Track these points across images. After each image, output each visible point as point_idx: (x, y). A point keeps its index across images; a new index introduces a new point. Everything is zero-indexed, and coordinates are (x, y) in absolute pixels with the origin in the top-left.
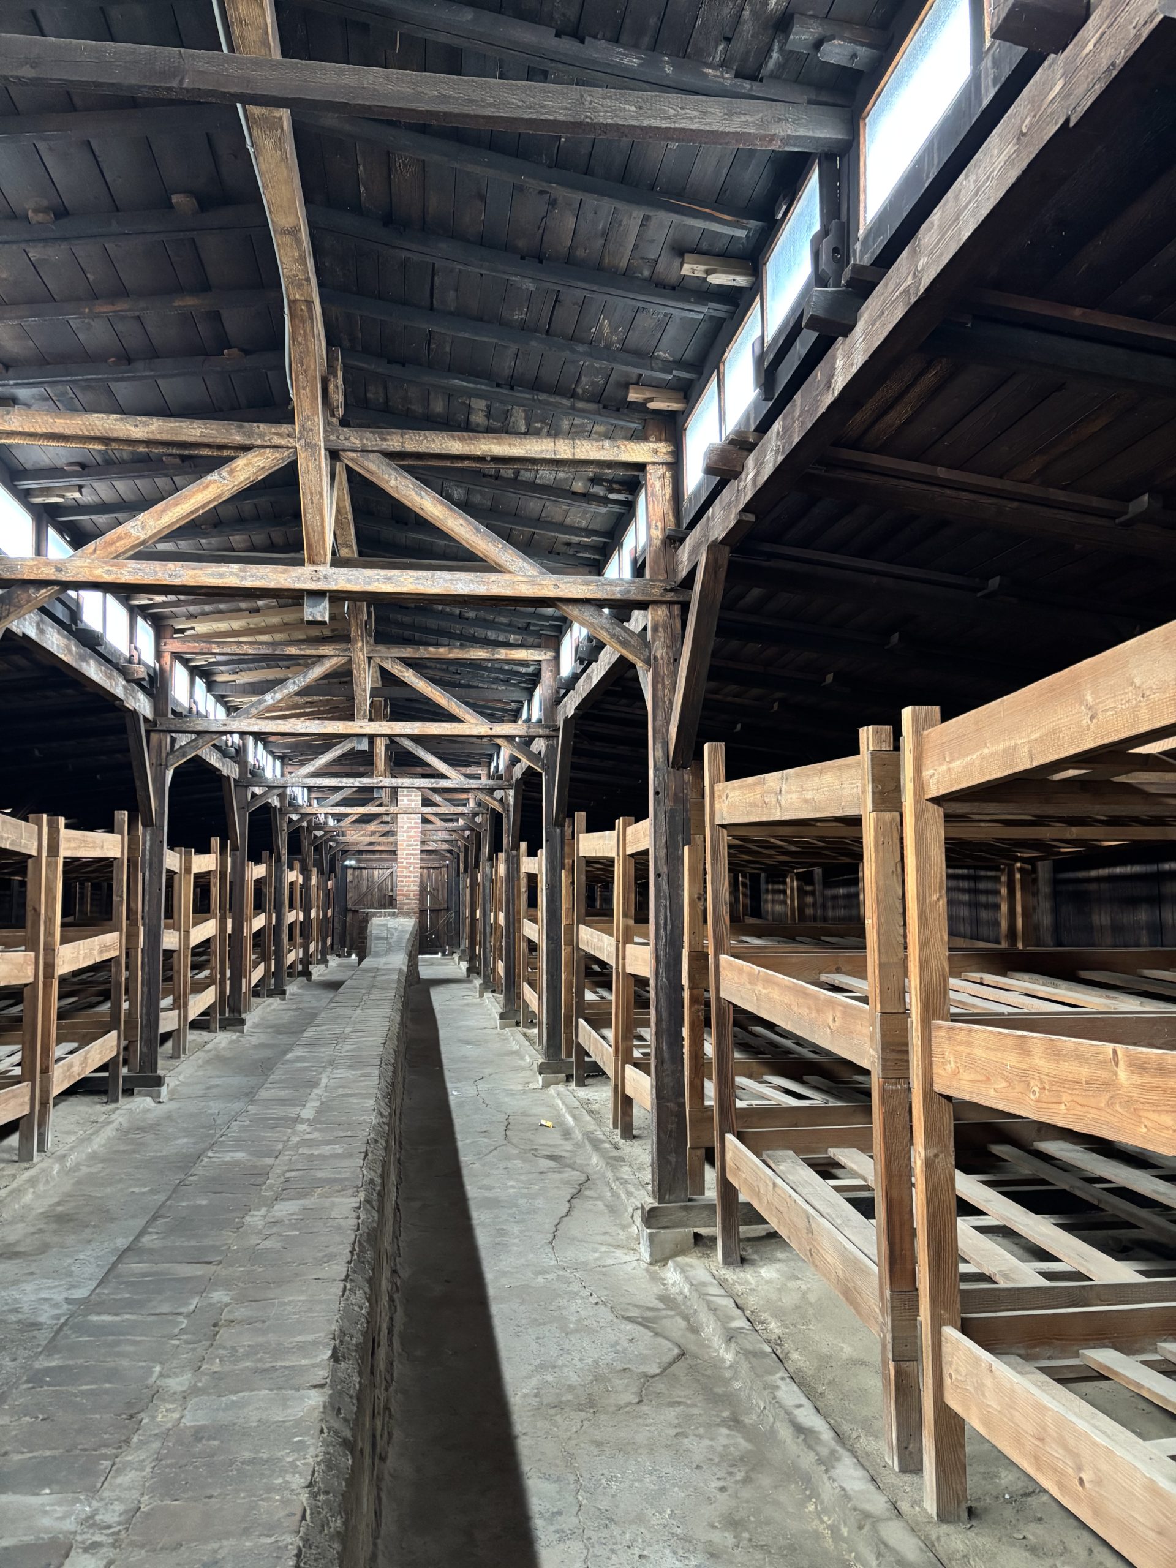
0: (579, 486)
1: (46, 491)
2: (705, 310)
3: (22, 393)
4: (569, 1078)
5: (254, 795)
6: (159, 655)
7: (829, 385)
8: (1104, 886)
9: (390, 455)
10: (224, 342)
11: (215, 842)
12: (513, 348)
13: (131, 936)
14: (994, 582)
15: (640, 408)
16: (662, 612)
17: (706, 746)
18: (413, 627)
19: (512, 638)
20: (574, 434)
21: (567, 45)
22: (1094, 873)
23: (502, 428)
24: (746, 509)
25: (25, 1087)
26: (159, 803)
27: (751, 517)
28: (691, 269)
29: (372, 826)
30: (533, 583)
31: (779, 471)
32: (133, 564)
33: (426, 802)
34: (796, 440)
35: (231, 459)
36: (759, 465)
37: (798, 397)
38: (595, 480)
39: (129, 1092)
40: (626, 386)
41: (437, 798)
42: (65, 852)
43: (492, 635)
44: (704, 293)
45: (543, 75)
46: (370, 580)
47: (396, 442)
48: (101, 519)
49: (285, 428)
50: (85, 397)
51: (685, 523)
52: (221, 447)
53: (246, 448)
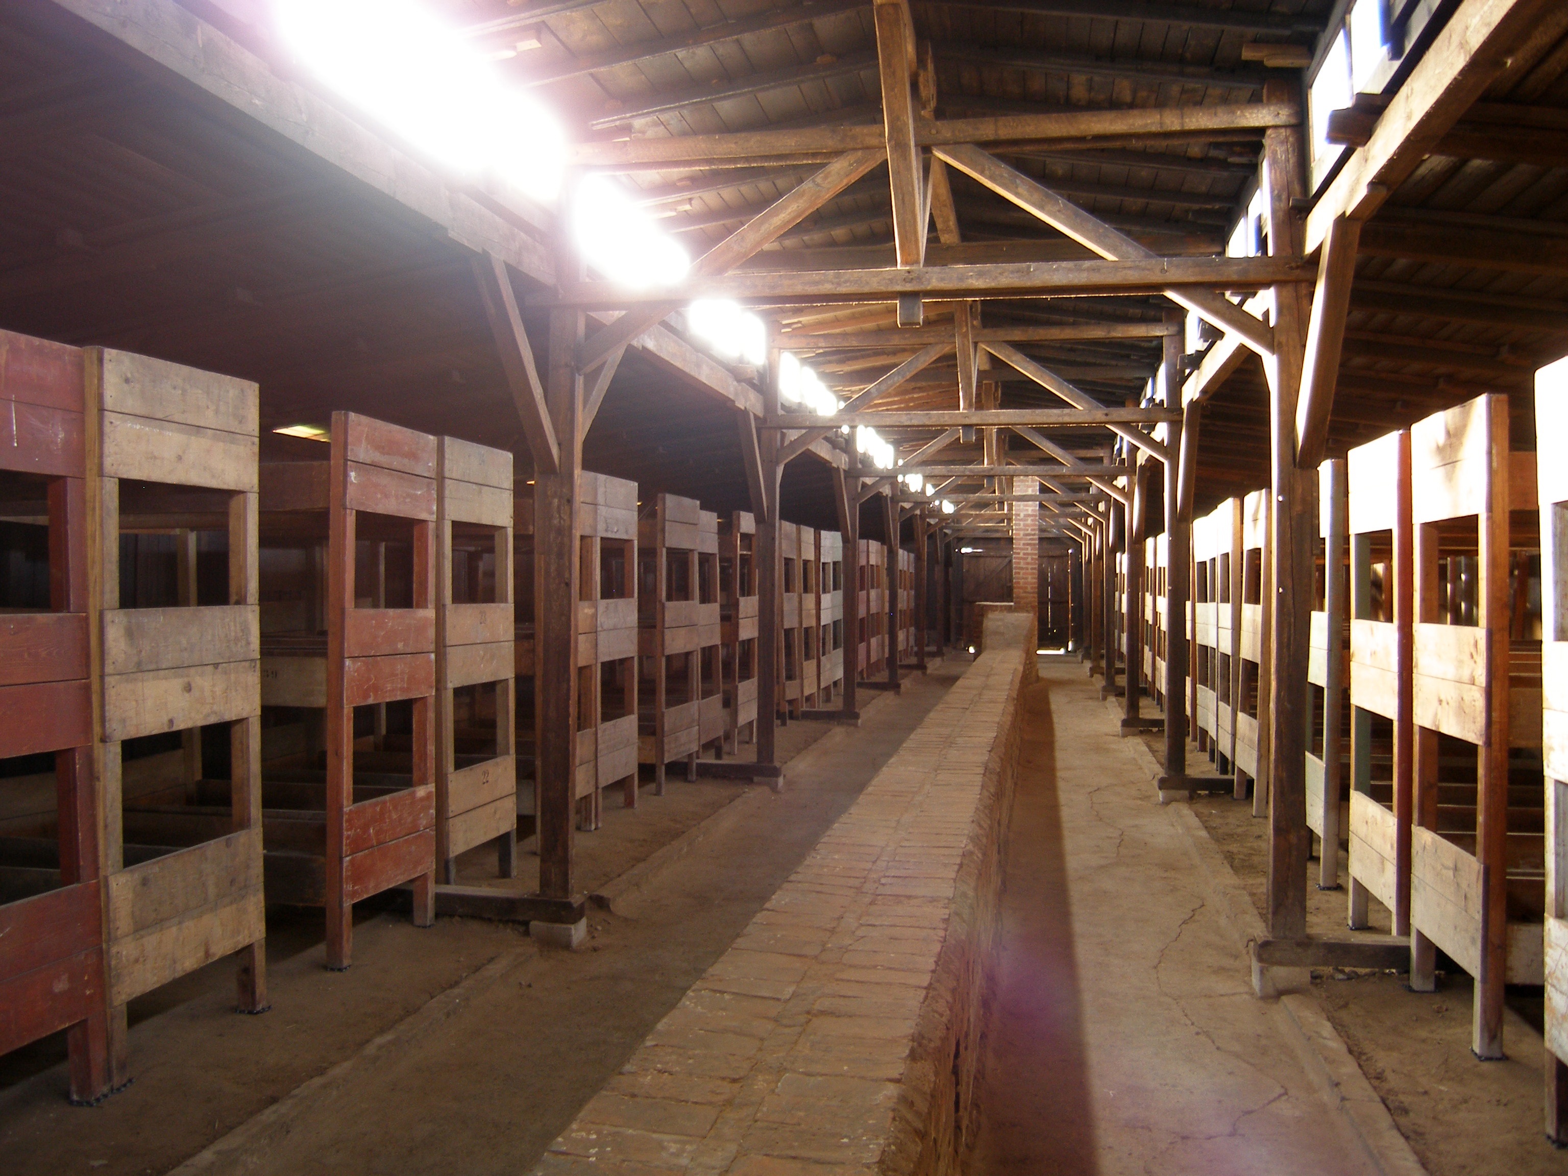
5: (864, 485)
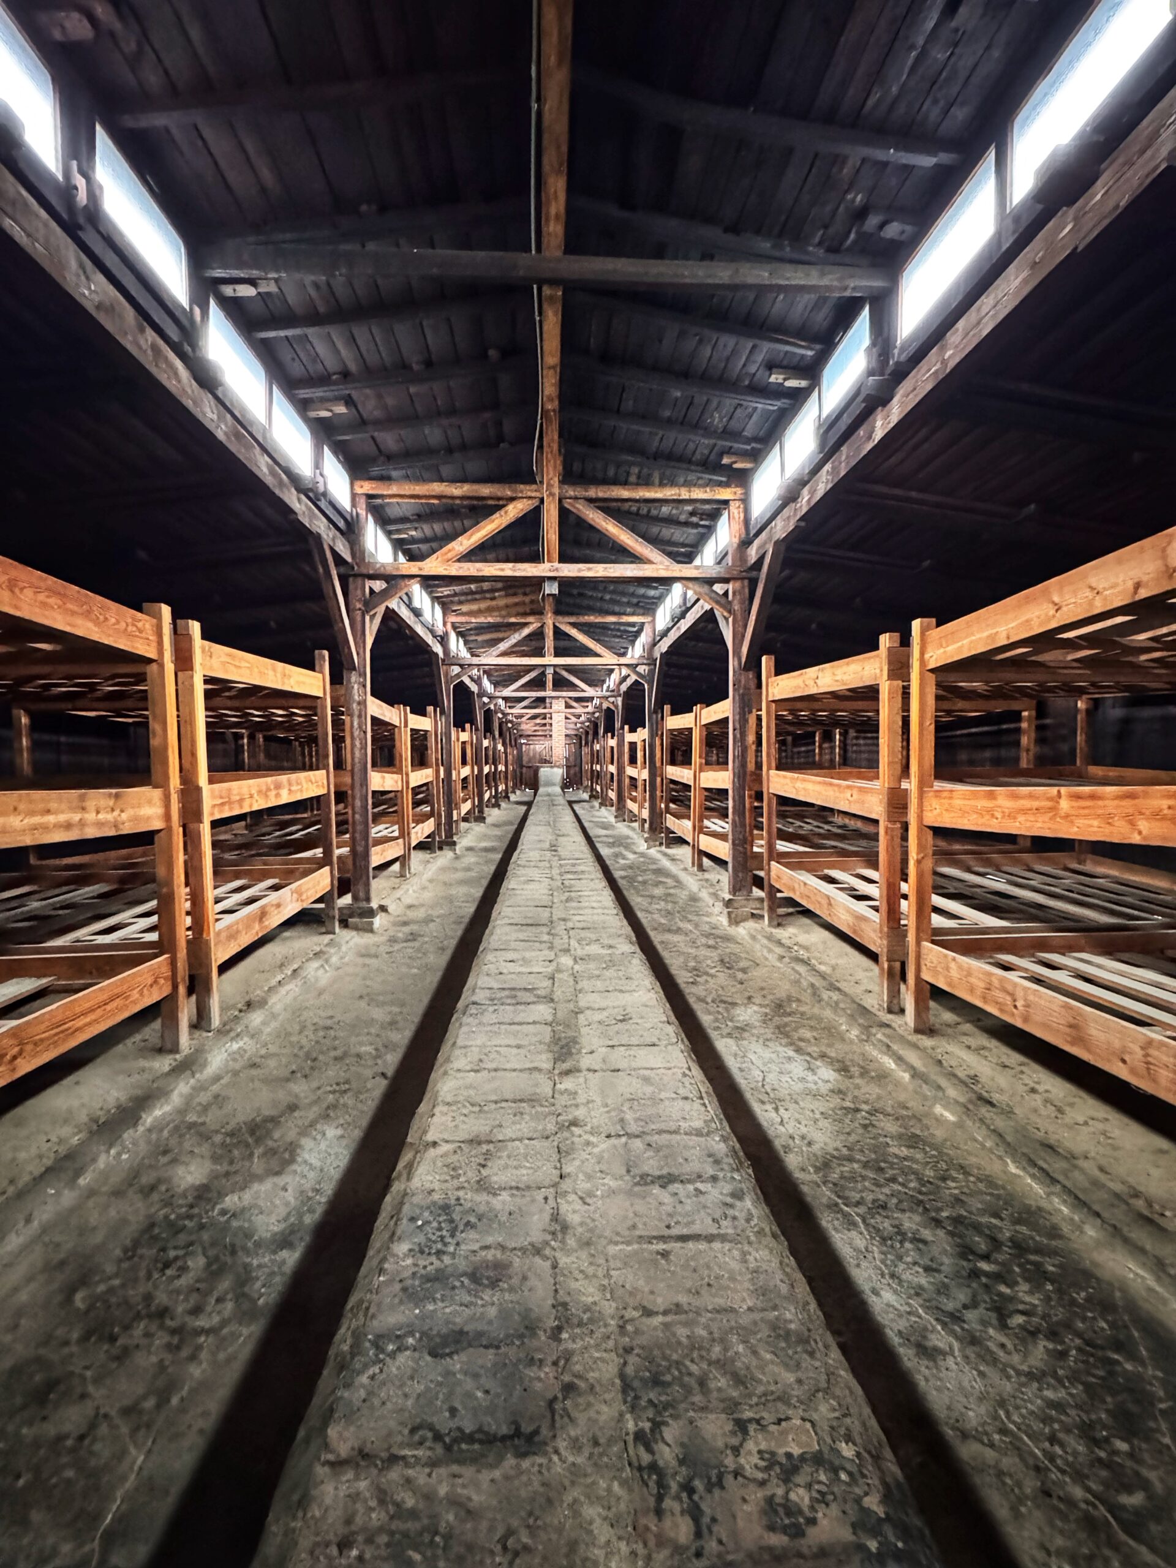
0: (683, 518)
1: (398, 531)
2: (779, 403)
3: (394, 474)
4: (661, 844)
6: (445, 624)
7: (870, 437)
8: (964, 740)
9: (590, 500)
10: (501, 439)
11: (468, 726)
12: (661, 433)
13: (438, 772)
14: (927, 563)
15: (729, 467)
16: (738, 584)
17: (764, 658)
18: (574, 605)
19: (628, 610)
20: (688, 484)
21: (730, 238)
22: (959, 732)
23: (646, 483)
24: (802, 519)
25: (401, 841)
26: (448, 702)
27: (803, 524)
28: (776, 378)
29: (538, 721)
30: (667, 569)
31: (827, 494)
32: (458, 564)
33: (568, 706)
34: (843, 473)
35: (504, 506)
36: (812, 493)
37: (844, 449)
38: (692, 514)
39: (440, 848)
40: (721, 455)
41: (574, 704)
42: (411, 725)
43: (617, 609)
44: (779, 392)
45: (711, 258)
46: (580, 570)
47: (592, 492)
48: (424, 547)
49: (534, 487)
50: (426, 475)
51: (752, 532)
52: (499, 499)
53: (512, 499)
